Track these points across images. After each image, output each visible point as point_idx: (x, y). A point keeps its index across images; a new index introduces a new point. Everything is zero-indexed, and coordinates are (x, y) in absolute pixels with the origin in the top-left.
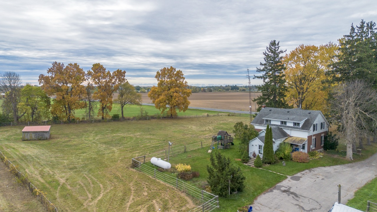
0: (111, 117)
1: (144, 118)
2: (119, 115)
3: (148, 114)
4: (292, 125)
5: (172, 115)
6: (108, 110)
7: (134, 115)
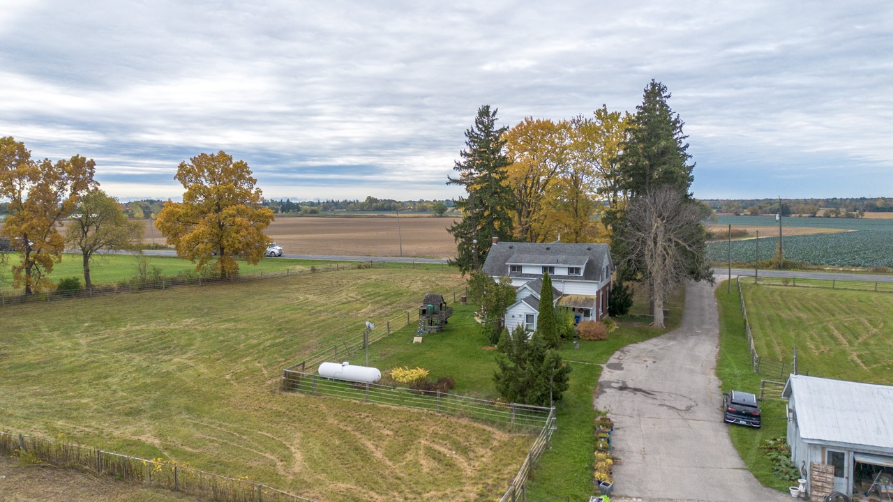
0: (56, 288)
1: (152, 284)
2: (77, 279)
3: (159, 275)
4: (565, 273)
5: (223, 275)
6: (42, 269)
7: (121, 279)
